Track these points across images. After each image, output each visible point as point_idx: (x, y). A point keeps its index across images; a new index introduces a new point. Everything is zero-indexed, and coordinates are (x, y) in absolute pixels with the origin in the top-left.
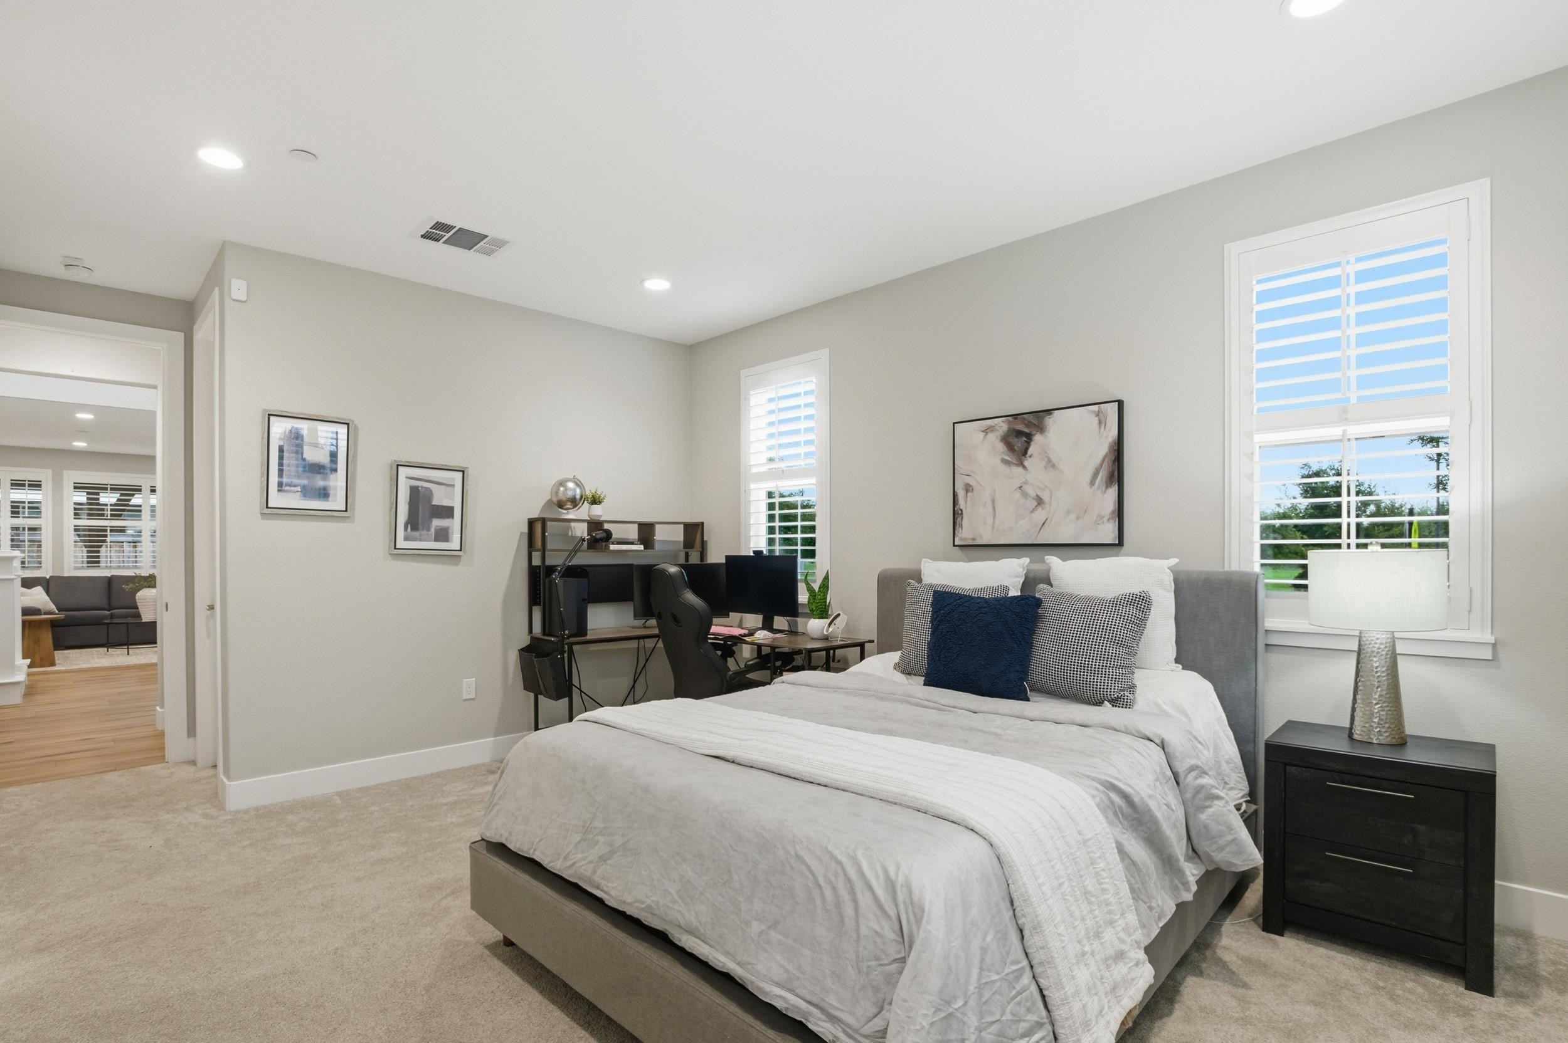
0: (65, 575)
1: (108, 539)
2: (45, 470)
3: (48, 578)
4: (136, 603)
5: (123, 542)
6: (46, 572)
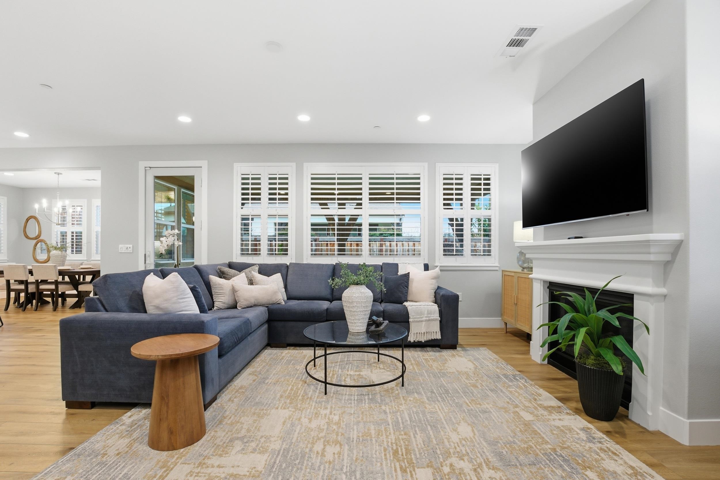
0: (301, 263)
2: (287, 164)
3: (289, 264)
6: (287, 260)
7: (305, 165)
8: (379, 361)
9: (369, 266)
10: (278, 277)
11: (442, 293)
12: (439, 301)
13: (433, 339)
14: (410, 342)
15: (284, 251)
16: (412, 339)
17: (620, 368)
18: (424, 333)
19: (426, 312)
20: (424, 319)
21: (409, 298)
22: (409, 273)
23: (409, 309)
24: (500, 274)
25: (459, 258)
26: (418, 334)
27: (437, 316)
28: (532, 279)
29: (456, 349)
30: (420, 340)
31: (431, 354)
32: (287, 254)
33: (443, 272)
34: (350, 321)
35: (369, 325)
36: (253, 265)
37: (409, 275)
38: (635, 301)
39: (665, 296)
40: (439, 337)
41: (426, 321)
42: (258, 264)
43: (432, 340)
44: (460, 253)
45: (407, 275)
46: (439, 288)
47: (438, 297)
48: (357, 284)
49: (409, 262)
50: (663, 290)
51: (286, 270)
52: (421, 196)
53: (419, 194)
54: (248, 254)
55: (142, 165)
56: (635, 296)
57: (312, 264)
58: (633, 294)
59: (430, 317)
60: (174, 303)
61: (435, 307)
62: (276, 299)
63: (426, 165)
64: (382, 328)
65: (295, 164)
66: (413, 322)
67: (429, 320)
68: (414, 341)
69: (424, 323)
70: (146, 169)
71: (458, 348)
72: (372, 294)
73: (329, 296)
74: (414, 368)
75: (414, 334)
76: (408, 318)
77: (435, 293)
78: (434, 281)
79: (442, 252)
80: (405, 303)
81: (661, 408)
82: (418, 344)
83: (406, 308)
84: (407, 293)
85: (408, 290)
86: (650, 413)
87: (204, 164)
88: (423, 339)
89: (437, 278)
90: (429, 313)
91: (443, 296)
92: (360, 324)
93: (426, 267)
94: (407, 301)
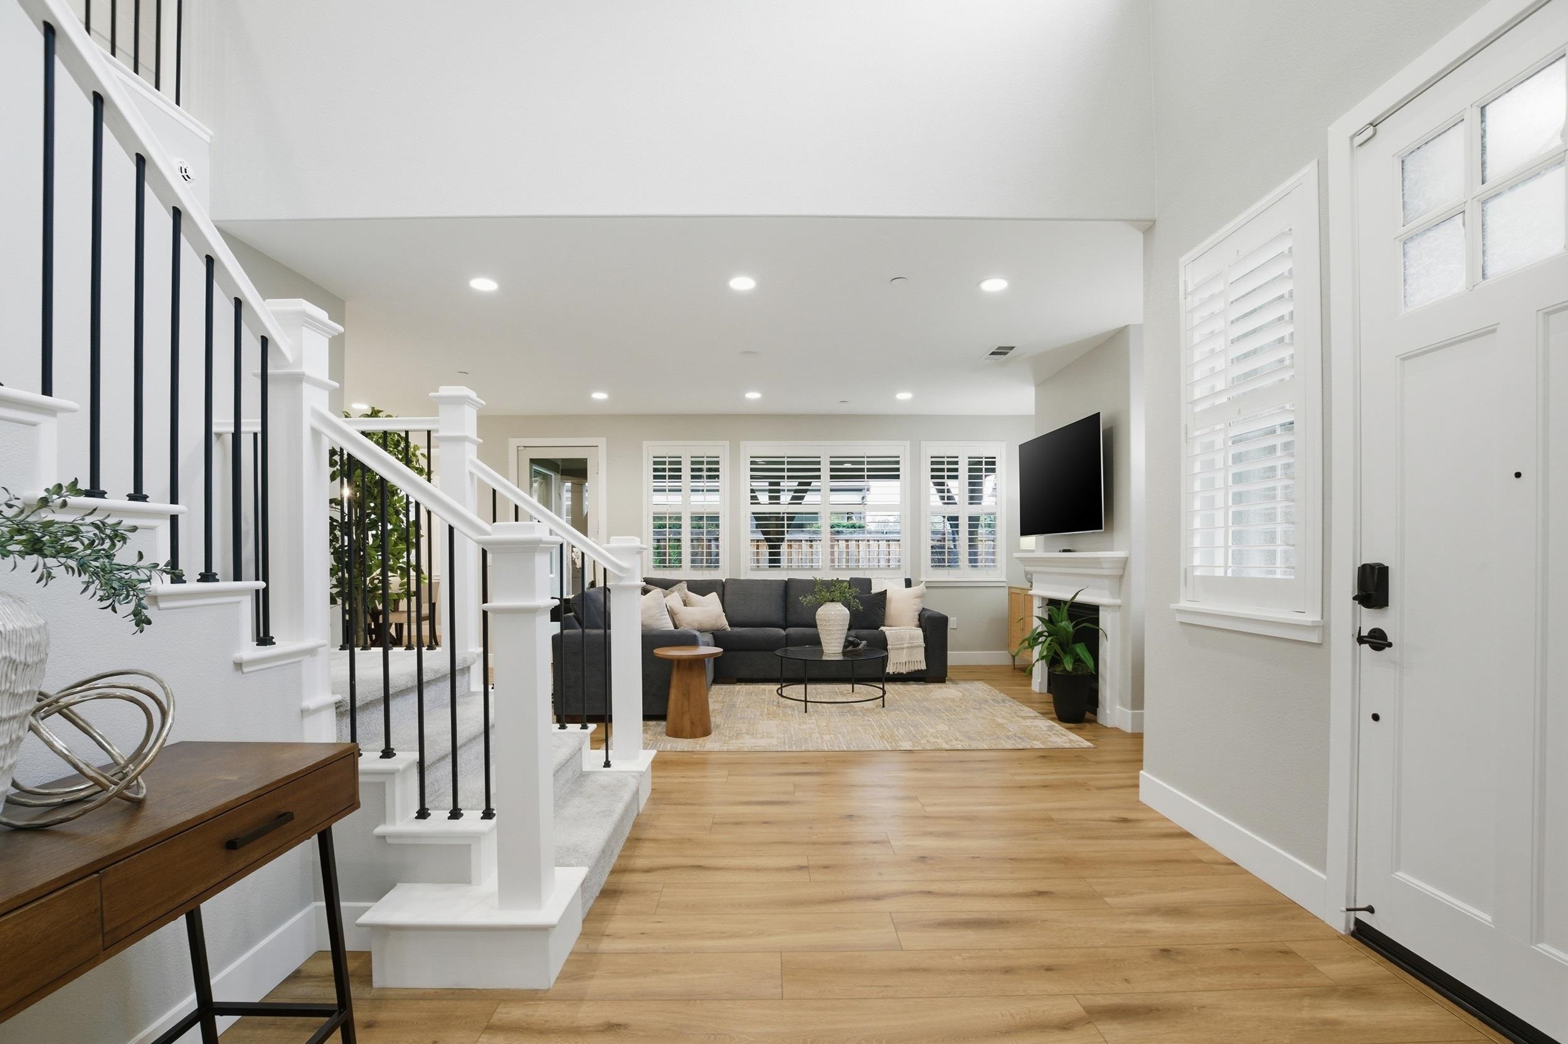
0: (742, 578)
1: (787, 537)
2: (720, 443)
3: (724, 581)
4: (815, 621)
5: (801, 541)
6: (720, 575)
7: (743, 444)
8: (853, 691)
9: (843, 581)
10: (713, 597)
11: (927, 614)
12: (923, 625)
13: (916, 669)
14: (888, 673)
15: (713, 562)
16: (890, 669)
17: (1071, 667)
18: (906, 663)
19: (908, 636)
20: (906, 645)
21: (886, 623)
22: (886, 590)
23: (887, 633)
24: (1005, 592)
25: (952, 571)
26: (898, 664)
27: (921, 642)
28: (1031, 596)
29: (945, 682)
30: (901, 671)
31: (914, 688)
32: (718, 566)
33: (930, 590)
34: (825, 641)
35: (845, 647)
36: (680, 581)
37: (886, 594)
38: (1100, 612)
39: (1120, 606)
40: (923, 667)
41: (908, 647)
42: (686, 581)
43: (915, 671)
44: (953, 562)
45: (884, 594)
46: (923, 609)
47: (923, 621)
48: (832, 601)
49: (886, 577)
50: (1118, 601)
51: (721, 589)
52: (901, 473)
53: (898, 470)
54: (664, 567)
55: (514, 443)
56: (1100, 608)
57: (757, 580)
58: (1098, 606)
59: (913, 643)
60: (657, 620)
61: (920, 632)
62: (721, 625)
63: (908, 443)
64: (860, 647)
65: (728, 442)
66: (892, 649)
67: (911, 647)
68: (894, 673)
69: (905, 650)
70: (519, 448)
71: (947, 682)
72: (848, 612)
73: (782, 622)
74: (894, 697)
75: (894, 664)
76: (887, 644)
77: (919, 615)
78: (918, 600)
79: (929, 563)
80: (882, 628)
81: (1118, 707)
82: (898, 676)
83: (883, 633)
84: (884, 615)
85: (884, 612)
86: (1108, 712)
87: (601, 442)
88: (904, 670)
89: (921, 596)
90: (912, 638)
91: (929, 617)
92: (836, 645)
93: (908, 583)
94: (884, 626)
